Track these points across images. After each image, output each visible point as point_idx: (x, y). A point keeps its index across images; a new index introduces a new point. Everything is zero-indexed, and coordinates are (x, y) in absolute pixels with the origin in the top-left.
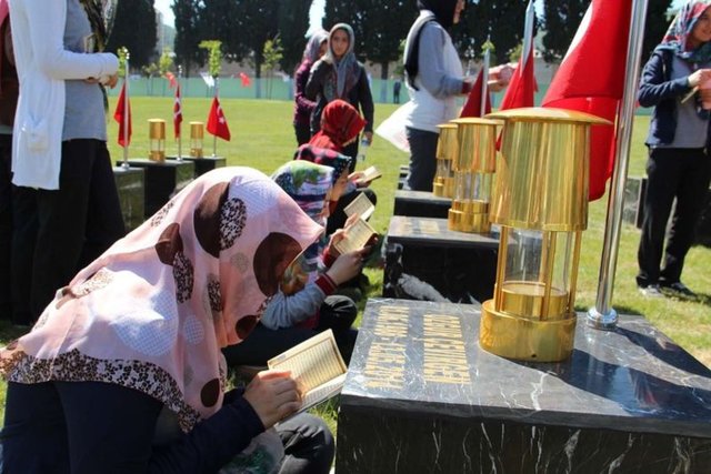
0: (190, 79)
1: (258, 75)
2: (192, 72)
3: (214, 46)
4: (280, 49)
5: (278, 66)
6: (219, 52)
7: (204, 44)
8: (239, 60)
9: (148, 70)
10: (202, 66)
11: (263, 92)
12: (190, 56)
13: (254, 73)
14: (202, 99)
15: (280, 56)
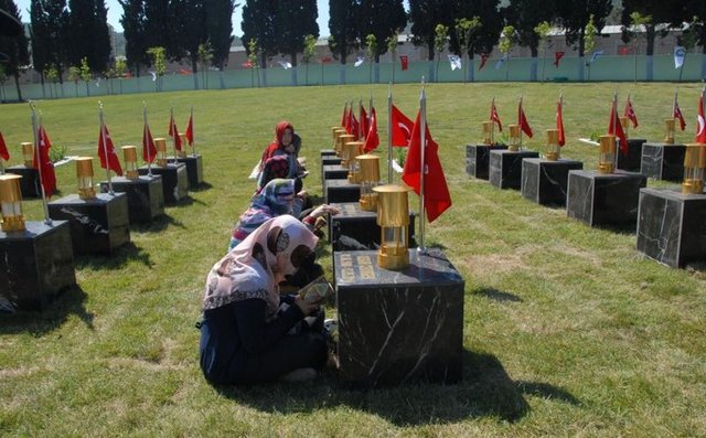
0: (141, 78)
1: (195, 71)
2: (142, 71)
3: (158, 51)
4: (211, 50)
5: (210, 62)
6: (162, 55)
7: (150, 51)
8: (178, 59)
9: (108, 74)
10: (149, 66)
11: (200, 84)
12: (139, 60)
13: (191, 69)
14: (152, 95)
15: (212, 56)
